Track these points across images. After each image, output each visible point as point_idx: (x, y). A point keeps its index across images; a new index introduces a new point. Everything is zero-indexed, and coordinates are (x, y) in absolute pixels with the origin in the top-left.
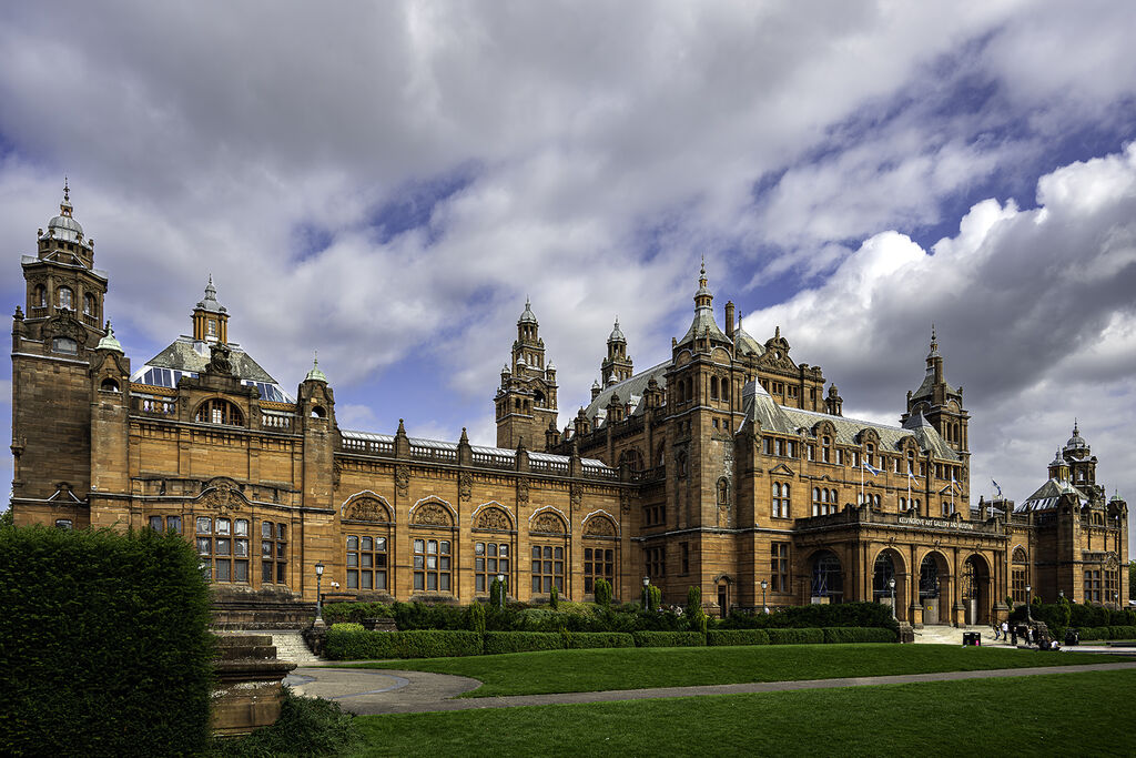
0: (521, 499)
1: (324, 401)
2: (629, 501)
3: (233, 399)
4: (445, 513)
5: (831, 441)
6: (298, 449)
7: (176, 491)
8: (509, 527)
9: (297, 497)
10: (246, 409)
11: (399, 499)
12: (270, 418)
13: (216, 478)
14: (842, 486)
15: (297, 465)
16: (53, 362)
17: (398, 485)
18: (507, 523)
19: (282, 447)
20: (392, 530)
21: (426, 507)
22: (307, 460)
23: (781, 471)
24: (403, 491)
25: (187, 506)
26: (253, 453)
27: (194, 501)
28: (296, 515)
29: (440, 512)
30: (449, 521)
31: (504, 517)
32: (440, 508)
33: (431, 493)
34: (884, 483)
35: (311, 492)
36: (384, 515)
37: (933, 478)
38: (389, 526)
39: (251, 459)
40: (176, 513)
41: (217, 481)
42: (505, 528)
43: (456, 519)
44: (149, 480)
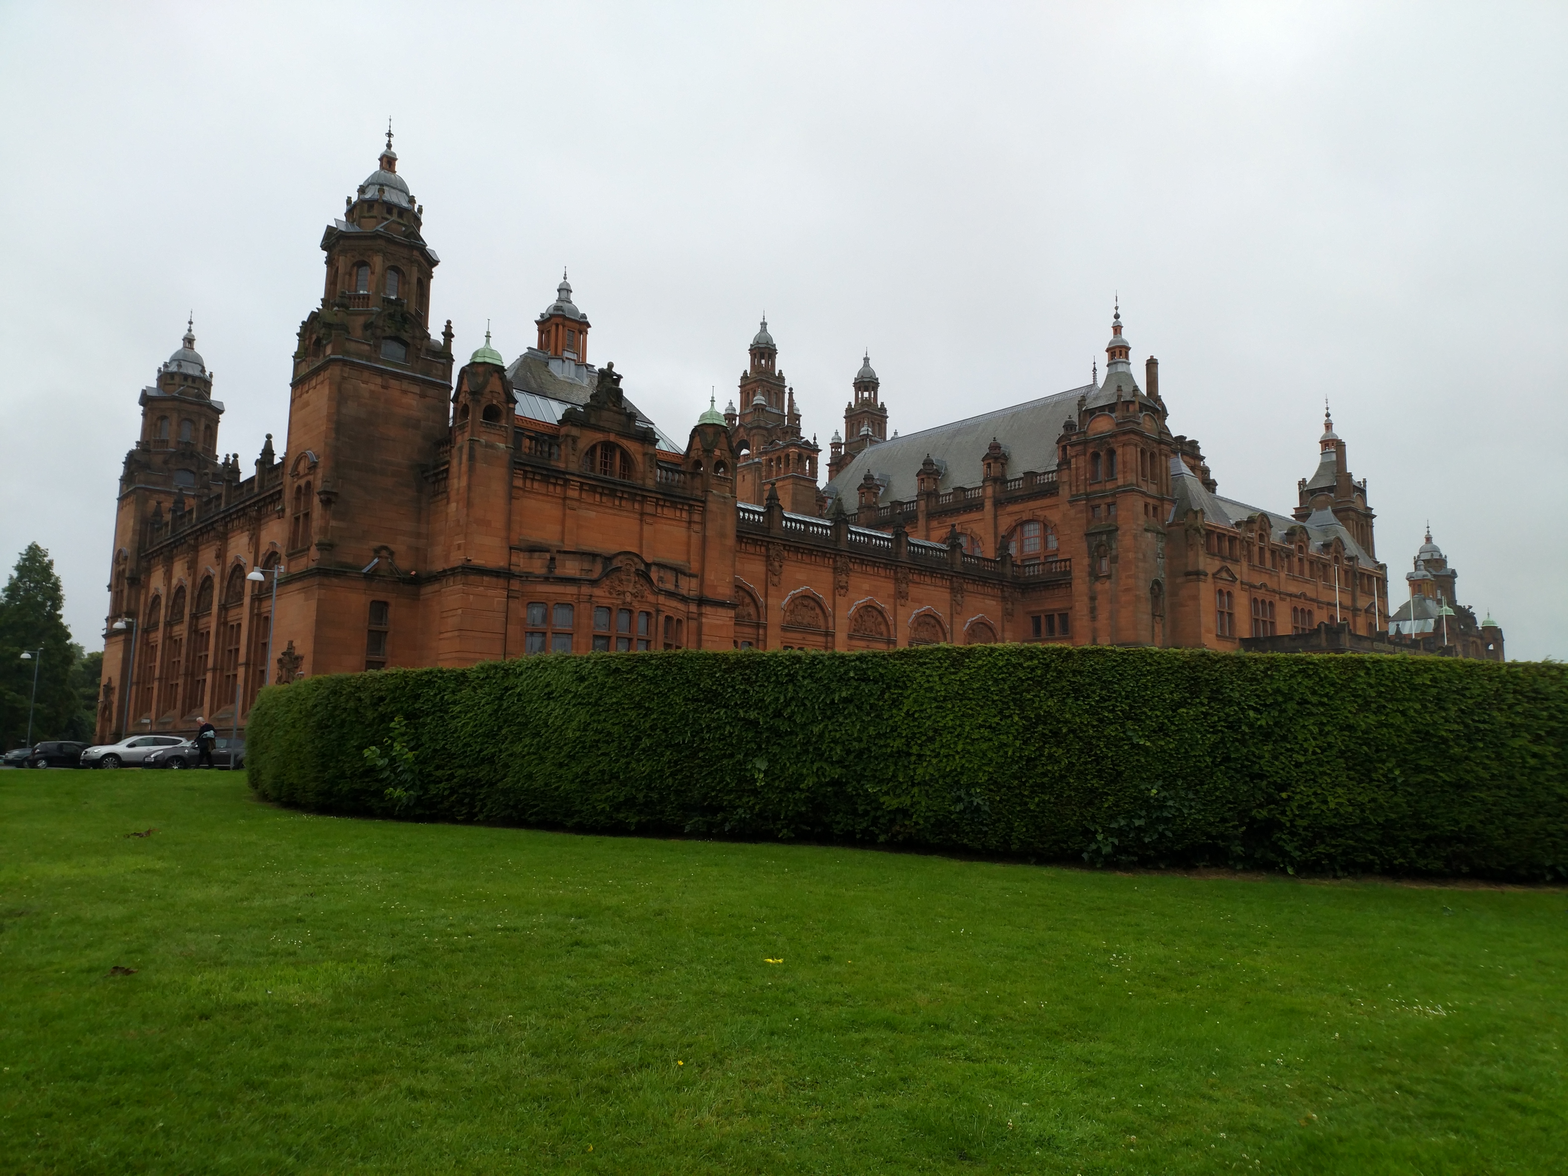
0: (901, 596)
1: (727, 454)
2: (1013, 604)
3: (626, 443)
4: (818, 611)
5: (1266, 539)
6: (696, 517)
7: (571, 568)
8: (885, 633)
9: (694, 583)
10: (639, 458)
11: (772, 590)
12: (664, 472)
13: (620, 554)
14: (1277, 597)
15: (695, 539)
16: (382, 372)
17: (771, 571)
18: (883, 628)
19: (678, 514)
20: (761, 631)
21: (797, 602)
22: (709, 533)
23: (1224, 575)
24: (775, 579)
25: (586, 590)
26: (649, 520)
27: (594, 583)
28: (693, 608)
29: (813, 609)
30: (822, 622)
31: (880, 619)
32: (812, 604)
33: (805, 583)
34: (1314, 596)
35: (710, 576)
36: (752, 610)
37: (1358, 593)
38: (758, 626)
39: (645, 527)
40: (568, 599)
41: (620, 558)
42: (882, 634)
43: (830, 620)
44: (533, 549)
